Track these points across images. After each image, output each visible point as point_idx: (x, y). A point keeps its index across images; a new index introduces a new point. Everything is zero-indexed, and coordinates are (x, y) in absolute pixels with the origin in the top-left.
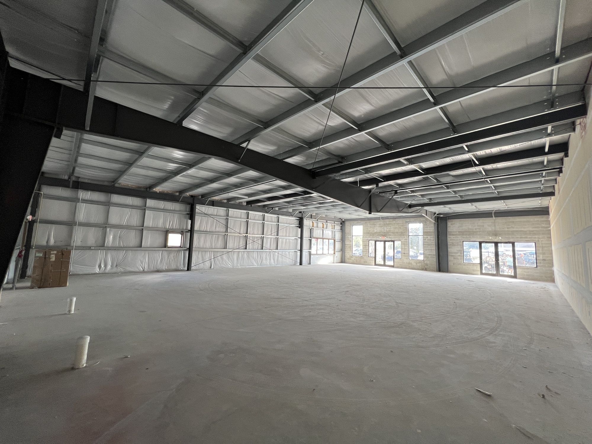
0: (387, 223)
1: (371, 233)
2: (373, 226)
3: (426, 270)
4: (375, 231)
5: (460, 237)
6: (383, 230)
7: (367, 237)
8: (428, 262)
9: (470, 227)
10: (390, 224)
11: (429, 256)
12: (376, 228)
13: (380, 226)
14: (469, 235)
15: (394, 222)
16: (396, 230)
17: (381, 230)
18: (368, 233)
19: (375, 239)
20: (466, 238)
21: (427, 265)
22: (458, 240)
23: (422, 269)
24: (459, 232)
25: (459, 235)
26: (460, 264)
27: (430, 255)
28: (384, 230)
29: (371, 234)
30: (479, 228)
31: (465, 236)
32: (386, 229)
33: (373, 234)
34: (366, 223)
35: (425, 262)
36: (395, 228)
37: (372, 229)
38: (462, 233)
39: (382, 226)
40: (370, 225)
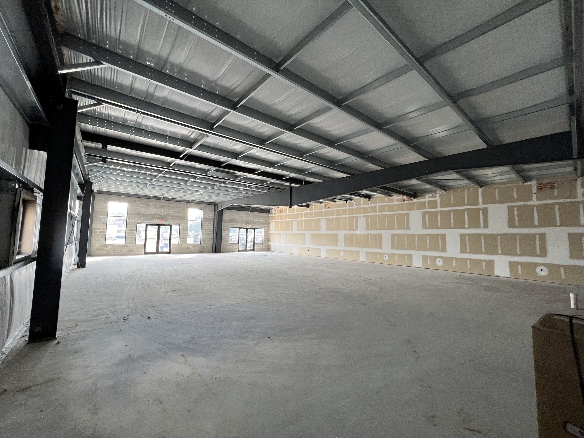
0: (166, 205)
1: (143, 214)
2: (146, 206)
3: (202, 252)
4: (149, 212)
5: (229, 224)
6: (159, 212)
7: (135, 219)
8: (205, 246)
9: (235, 217)
10: (169, 206)
11: (206, 240)
12: (149, 209)
13: (156, 208)
14: (234, 222)
15: (174, 205)
16: (176, 214)
17: (158, 212)
18: (138, 214)
19: (148, 222)
20: (233, 224)
21: (204, 248)
22: (227, 226)
23: (200, 252)
24: (229, 220)
25: (229, 222)
26: (227, 245)
27: (207, 238)
28: (161, 212)
29: (143, 216)
30: (240, 218)
31: (232, 223)
32: (163, 212)
33: (145, 216)
34: (135, 201)
35: (202, 246)
36: (175, 212)
37: (144, 209)
38: (231, 221)
39: (158, 208)
40: (141, 204)
